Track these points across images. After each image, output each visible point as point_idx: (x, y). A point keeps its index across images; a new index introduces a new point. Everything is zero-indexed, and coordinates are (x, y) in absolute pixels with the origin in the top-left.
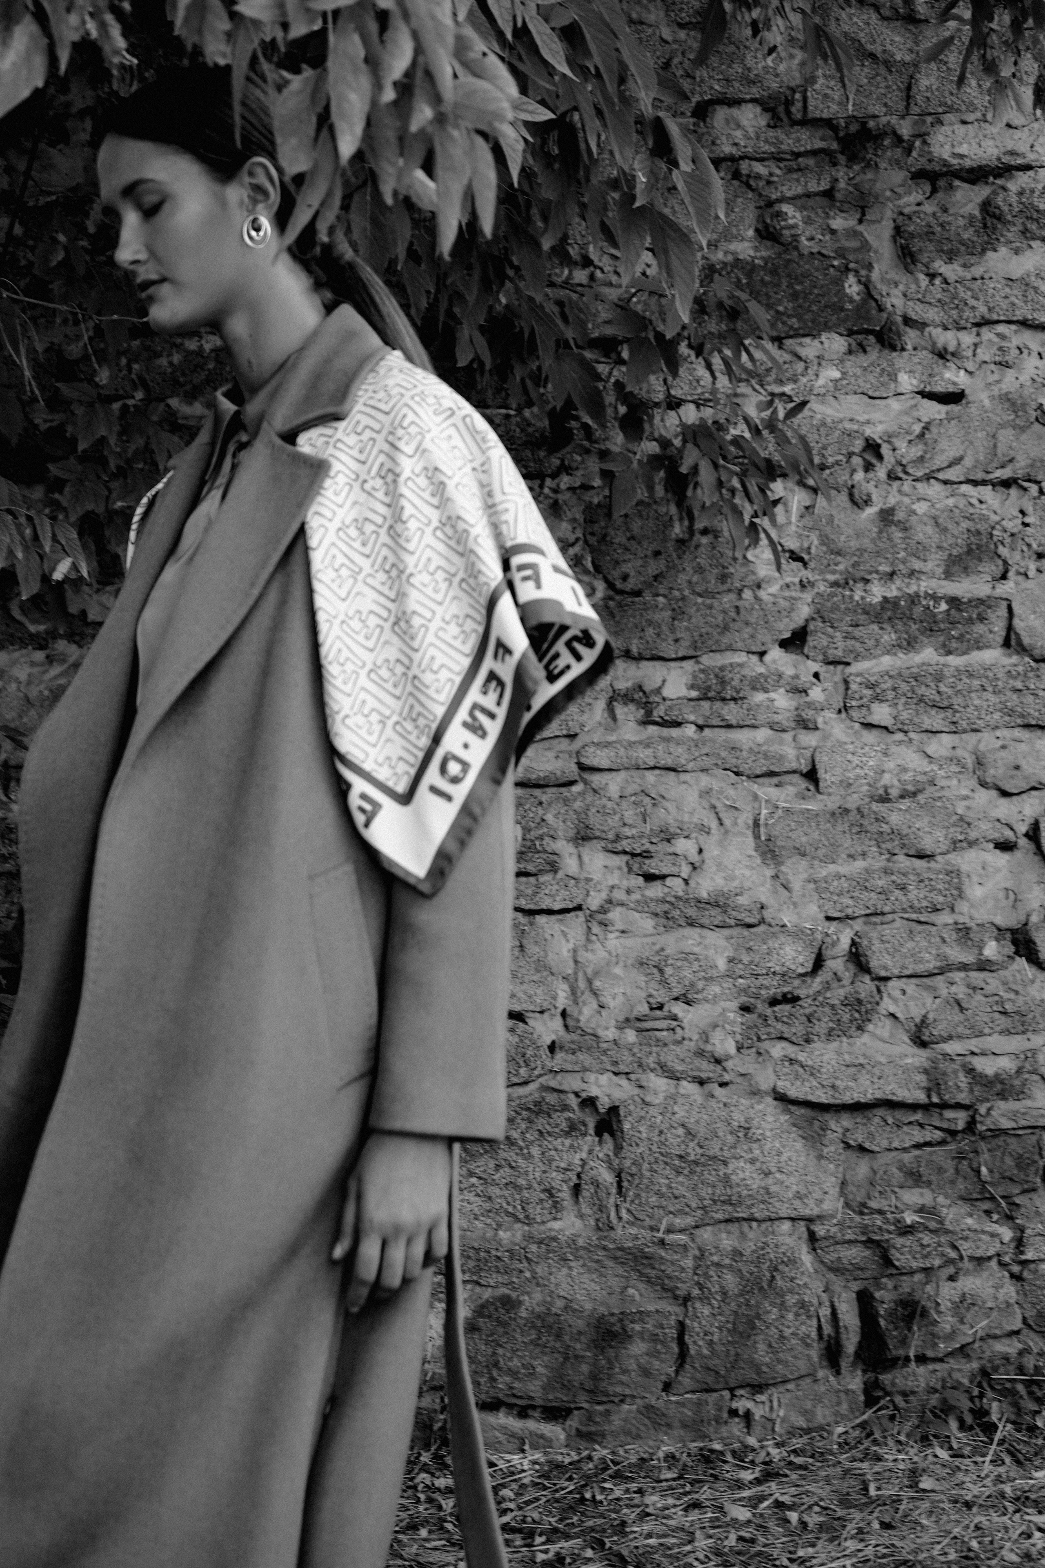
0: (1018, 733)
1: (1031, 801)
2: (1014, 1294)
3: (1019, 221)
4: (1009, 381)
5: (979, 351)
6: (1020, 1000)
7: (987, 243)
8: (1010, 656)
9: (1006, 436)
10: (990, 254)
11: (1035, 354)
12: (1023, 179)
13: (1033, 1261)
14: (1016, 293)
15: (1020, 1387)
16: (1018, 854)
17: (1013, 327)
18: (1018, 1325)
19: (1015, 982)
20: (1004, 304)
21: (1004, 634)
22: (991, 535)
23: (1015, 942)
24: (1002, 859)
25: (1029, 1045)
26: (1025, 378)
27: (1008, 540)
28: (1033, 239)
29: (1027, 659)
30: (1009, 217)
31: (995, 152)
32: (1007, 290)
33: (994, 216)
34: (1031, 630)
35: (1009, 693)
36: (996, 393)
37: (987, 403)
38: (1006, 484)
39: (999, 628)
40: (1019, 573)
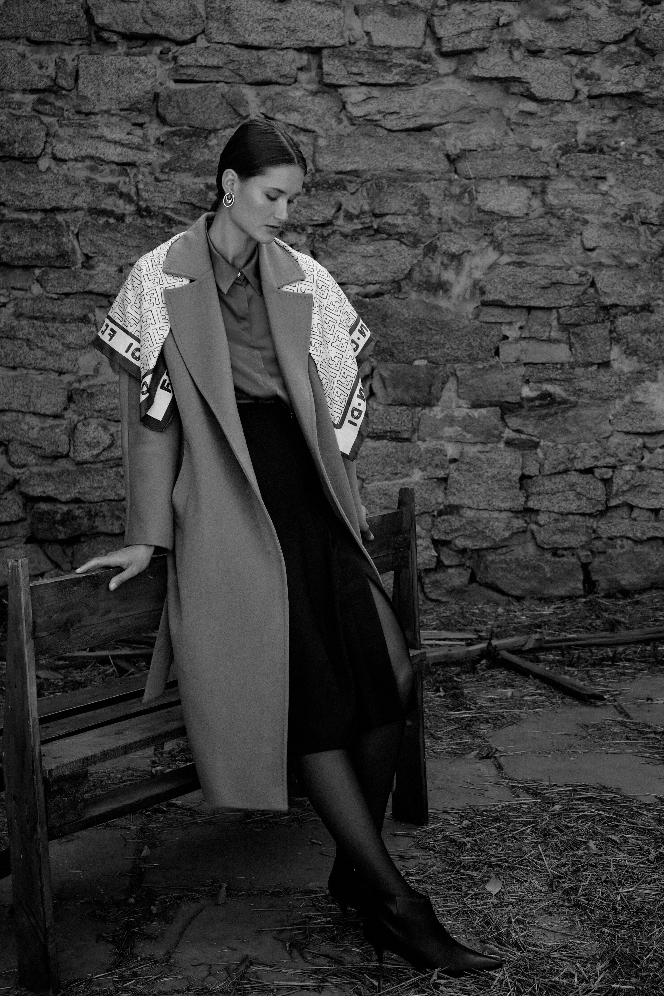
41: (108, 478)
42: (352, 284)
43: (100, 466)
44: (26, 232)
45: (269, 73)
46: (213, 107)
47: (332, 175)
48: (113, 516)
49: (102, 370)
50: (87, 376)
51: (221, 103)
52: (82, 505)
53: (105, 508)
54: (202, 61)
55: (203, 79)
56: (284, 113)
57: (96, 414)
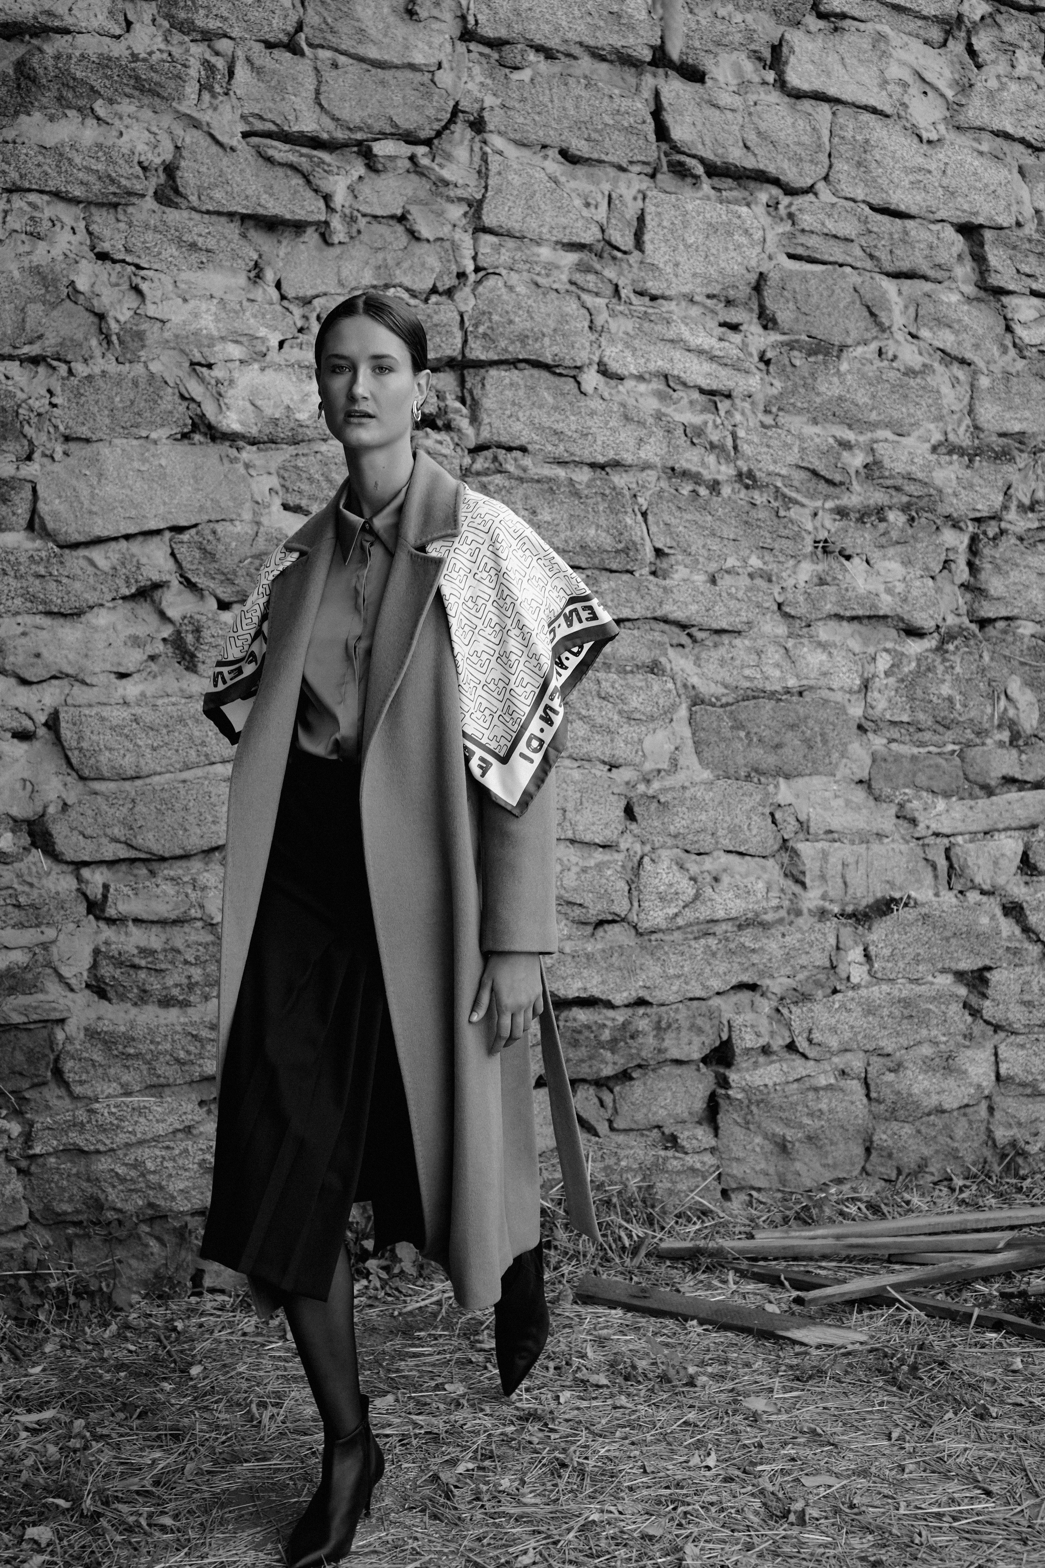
0: (40, 620)
1: (52, 690)
2: (21, 1189)
3: (54, 87)
4: (41, 254)
5: (8, 218)
6: (35, 893)
7: (20, 105)
8: (34, 540)
9: (35, 311)
10: (23, 118)
11: (68, 228)
12: (60, 43)
13: (41, 1155)
14: (49, 162)
15: (23, 1282)
16: (37, 744)
17: (46, 198)
18: (24, 1219)
19: (30, 874)
20: (37, 172)
21: (28, 516)
22: (17, 413)
23: (31, 834)
24: (20, 749)
25: (43, 939)
26: (57, 252)
27: (34, 420)
28: (69, 108)
29: (51, 544)
30: (44, 81)
31: (32, 9)
32: (40, 158)
33: (28, 77)
34: (56, 515)
35: (31, 579)
36: (26, 265)
37: (16, 274)
38: (36, 361)
39: (23, 510)
40: (44, 455)
41: (692, 957)
42: (1027, 619)
43: (677, 936)
44: (562, 502)
45: (916, 260)
46: (841, 306)
47: (994, 438)
48: (692, 1027)
49: (682, 762)
50: (659, 771)
51: (853, 302)
52: (649, 1010)
53: (682, 1015)
54: (831, 226)
55: (826, 258)
56: (931, 329)
57: (670, 842)
